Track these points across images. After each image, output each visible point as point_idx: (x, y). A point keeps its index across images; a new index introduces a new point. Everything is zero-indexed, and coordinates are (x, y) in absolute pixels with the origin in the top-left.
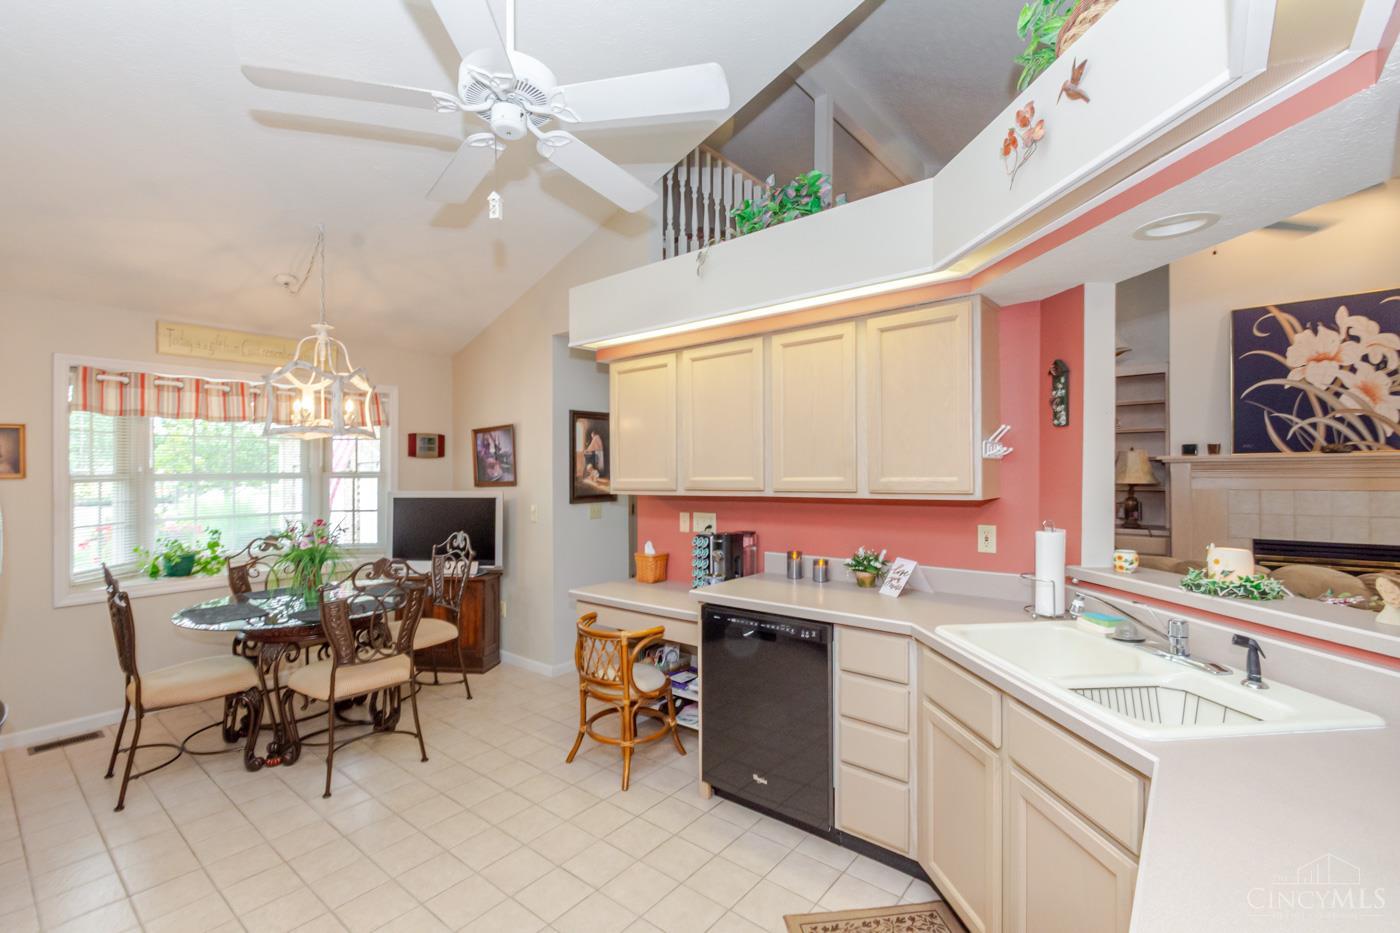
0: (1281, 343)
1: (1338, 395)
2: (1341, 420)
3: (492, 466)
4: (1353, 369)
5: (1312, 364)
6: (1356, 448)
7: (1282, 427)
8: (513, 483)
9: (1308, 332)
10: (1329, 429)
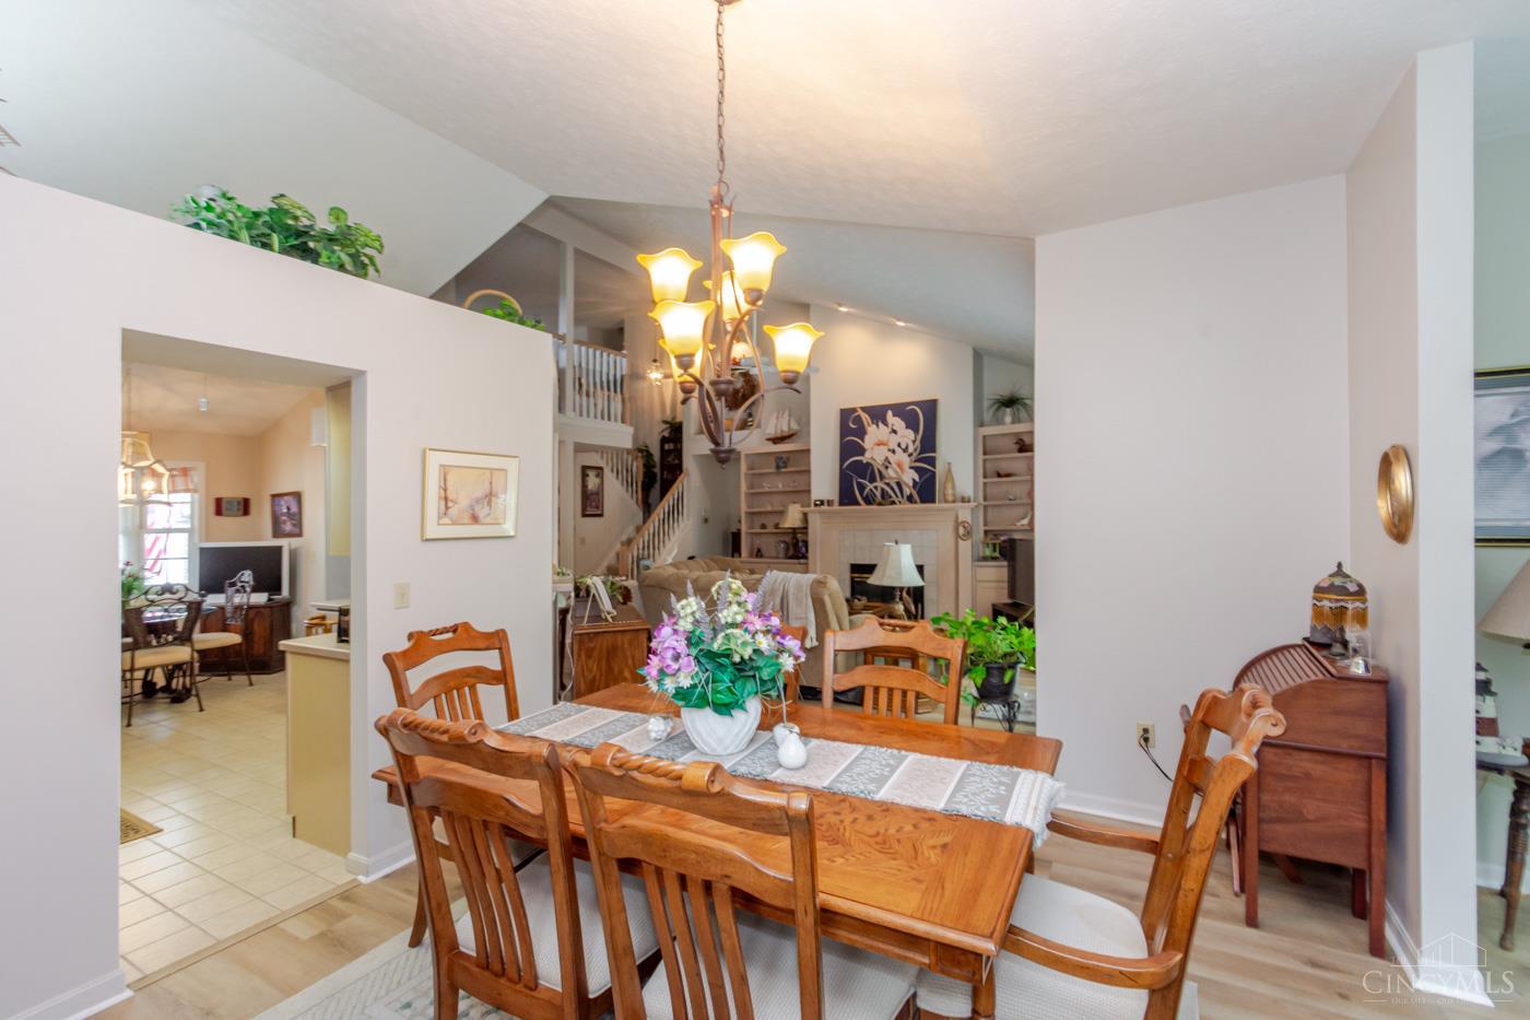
0: (861, 433)
1: (887, 467)
2: (888, 484)
3: (285, 522)
4: (894, 452)
5: (876, 447)
6: (893, 503)
7: (862, 488)
8: (300, 535)
9: (875, 426)
10: (883, 490)
